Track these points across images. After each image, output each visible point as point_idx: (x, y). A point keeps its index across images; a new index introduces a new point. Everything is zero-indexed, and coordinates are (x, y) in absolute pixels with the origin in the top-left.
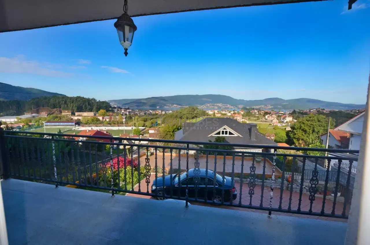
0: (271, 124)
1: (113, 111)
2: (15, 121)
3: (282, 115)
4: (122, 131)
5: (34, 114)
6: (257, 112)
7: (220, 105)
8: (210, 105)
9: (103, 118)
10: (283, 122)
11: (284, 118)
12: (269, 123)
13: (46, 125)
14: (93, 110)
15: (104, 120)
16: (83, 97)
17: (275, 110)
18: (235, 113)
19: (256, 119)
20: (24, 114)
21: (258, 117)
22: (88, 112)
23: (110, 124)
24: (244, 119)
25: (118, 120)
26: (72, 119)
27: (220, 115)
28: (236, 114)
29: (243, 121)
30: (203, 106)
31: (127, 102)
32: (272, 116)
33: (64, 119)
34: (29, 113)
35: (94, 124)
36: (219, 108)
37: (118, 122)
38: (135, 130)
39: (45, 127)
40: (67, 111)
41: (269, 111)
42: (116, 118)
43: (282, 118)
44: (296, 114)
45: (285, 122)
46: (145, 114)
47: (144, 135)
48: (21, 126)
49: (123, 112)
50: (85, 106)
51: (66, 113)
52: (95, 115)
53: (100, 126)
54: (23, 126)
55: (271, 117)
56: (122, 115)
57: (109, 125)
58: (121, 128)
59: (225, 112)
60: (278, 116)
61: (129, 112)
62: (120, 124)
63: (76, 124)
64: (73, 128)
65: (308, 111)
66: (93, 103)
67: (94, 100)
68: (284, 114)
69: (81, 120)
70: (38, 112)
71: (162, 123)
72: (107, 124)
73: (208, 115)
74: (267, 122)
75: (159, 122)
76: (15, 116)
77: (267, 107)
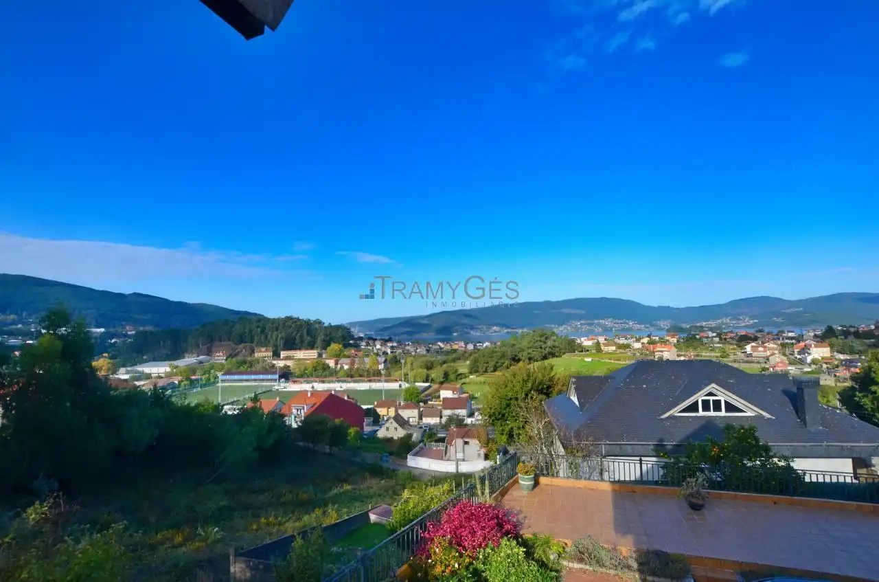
0: (768, 369)
1: (357, 346)
2: (166, 373)
3: (794, 341)
4: (379, 392)
5: (201, 357)
6: (715, 337)
7: (608, 323)
8: (582, 324)
9: (337, 364)
10: (802, 362)
11: (805, 350)
12: (759, 366)
13: (223, 381)
14: (316, 346)
15: (339, 366)
16: (298, 319)
18: (652, 343)
19: (719, 354)
20: (184, 357)
21: (722, 350)
22: (307, 349)
23: (351, 376)
24: (684, 355)
25: (368, 366)
26: (273, 366)
27: (614, 348)
28: (658, 345)
30: (564, 326)
31: (386, 326)
32: (766, 347)
33: (258, 367)
34: (193, 353)
35: (317, 377)
37: (368, 371)
38: (407, 390)
39: (220, 384)
40: (263, 349)
41: (751, 331)
42: (365, 363)
43: (796, 351)
44: (837, 337)
45: (809, 359)
46: (428, 351)
47: (429, 402)
48: (176, 382)
49: (379, 349)
50: (302, 337)
51: (263, 354)
52: (320, 355)
53: (329, 382)
54: (180, 382)
55: (761, 349)
56: (377, 354)
57: (350, 379)
58: (376, 386)
59: (626, 339)
60: (783, 346)
61: (392, 348)
62: (374, 375)
63: (281, 377)
64: (274, 386)
65: (873, 327)
66: (316, 330)
67: (320, 322)
68: (799, 339)
69: (291, 369)
70: (209, 352)
71: (471, 373)
72: (344, 377)
73: (582, 349)
74: (754, 362)
75: (461, 371)
76: (167, 362)
77: (740, 322)
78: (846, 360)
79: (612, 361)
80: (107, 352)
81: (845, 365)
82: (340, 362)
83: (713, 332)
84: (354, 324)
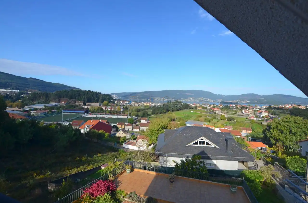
0: (248, 118)
1: (114, 102)
2: (43, 108)
3: (258, 110)
5: (56, 103)
6: (234, 106)
7: (201, 99)
8: (192, 99)
9: (106, 108)
10: (259, 117)
11: (261, 113)
12: (246, 117)
13: (64, 112)
14: (99, 101)
15: (107, 109)
16: (93, 91)
17: (252, 105)
18: (214, 107)
19: (234, 113)
20: (50, 103)
21: (236, 111)
22: (95, 102)
24: (223, 112)
25: (117, 110)
26: (83, 108)
27: (201, 108)
28: (216, 108)
29: (221, 115)
30: (186, 99)
31: (125, 95)
32: (249, 111)
33: (77, 108)
34: (53, 102)
35: (99, 113)
36: (201, 101)
38: (130, 119)
39: (63, 114)
40: (80, 102)
42: (116, 108)
44: (271, 109)
45: (261, 116)
46: (139, 105)
47: (137, 124)
49: (121, 104)
50: (94, 97)
52: (100, 105)
53: (103, 115)
54: (48, 112)
55: (247, 112)
56: (121, 106)
57: (110, 114)
58: (119, 117)
59: (206, 105)
60: (255, 111)
61: (126, 103)
62: (118, 113)
63: (85, 112)
64: (83, 115)
66: (99, 95)
67: (100, 93)
68: (260, 109)
69: (89, 109)
70: (59, 102)
71: (152, 114)
72: (108, 113)
73: (191, 108)
74: (244, 116)
75: (149, 113)
76: (44, 105)
77: (244, 101)
78: (273, 117)
79: (200, 113)
80: (20, 99)
81: (272, 119)
82: (107, 107)
83: (234, 105)
84: (113, 94)
